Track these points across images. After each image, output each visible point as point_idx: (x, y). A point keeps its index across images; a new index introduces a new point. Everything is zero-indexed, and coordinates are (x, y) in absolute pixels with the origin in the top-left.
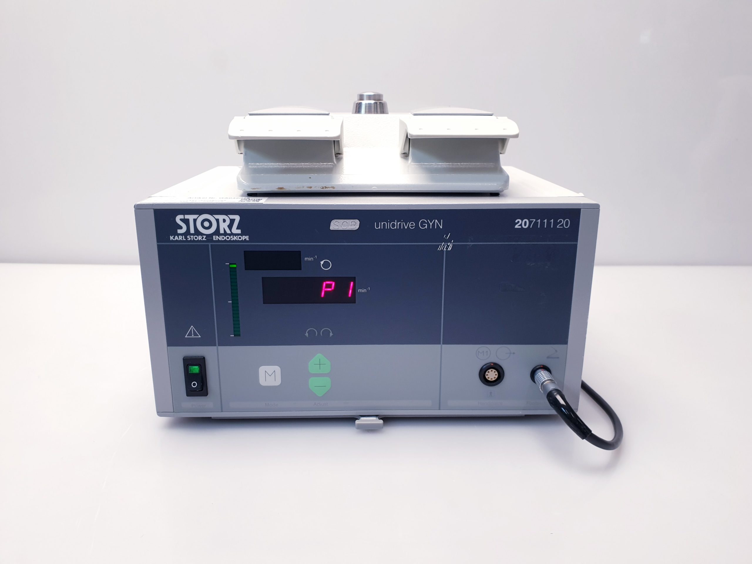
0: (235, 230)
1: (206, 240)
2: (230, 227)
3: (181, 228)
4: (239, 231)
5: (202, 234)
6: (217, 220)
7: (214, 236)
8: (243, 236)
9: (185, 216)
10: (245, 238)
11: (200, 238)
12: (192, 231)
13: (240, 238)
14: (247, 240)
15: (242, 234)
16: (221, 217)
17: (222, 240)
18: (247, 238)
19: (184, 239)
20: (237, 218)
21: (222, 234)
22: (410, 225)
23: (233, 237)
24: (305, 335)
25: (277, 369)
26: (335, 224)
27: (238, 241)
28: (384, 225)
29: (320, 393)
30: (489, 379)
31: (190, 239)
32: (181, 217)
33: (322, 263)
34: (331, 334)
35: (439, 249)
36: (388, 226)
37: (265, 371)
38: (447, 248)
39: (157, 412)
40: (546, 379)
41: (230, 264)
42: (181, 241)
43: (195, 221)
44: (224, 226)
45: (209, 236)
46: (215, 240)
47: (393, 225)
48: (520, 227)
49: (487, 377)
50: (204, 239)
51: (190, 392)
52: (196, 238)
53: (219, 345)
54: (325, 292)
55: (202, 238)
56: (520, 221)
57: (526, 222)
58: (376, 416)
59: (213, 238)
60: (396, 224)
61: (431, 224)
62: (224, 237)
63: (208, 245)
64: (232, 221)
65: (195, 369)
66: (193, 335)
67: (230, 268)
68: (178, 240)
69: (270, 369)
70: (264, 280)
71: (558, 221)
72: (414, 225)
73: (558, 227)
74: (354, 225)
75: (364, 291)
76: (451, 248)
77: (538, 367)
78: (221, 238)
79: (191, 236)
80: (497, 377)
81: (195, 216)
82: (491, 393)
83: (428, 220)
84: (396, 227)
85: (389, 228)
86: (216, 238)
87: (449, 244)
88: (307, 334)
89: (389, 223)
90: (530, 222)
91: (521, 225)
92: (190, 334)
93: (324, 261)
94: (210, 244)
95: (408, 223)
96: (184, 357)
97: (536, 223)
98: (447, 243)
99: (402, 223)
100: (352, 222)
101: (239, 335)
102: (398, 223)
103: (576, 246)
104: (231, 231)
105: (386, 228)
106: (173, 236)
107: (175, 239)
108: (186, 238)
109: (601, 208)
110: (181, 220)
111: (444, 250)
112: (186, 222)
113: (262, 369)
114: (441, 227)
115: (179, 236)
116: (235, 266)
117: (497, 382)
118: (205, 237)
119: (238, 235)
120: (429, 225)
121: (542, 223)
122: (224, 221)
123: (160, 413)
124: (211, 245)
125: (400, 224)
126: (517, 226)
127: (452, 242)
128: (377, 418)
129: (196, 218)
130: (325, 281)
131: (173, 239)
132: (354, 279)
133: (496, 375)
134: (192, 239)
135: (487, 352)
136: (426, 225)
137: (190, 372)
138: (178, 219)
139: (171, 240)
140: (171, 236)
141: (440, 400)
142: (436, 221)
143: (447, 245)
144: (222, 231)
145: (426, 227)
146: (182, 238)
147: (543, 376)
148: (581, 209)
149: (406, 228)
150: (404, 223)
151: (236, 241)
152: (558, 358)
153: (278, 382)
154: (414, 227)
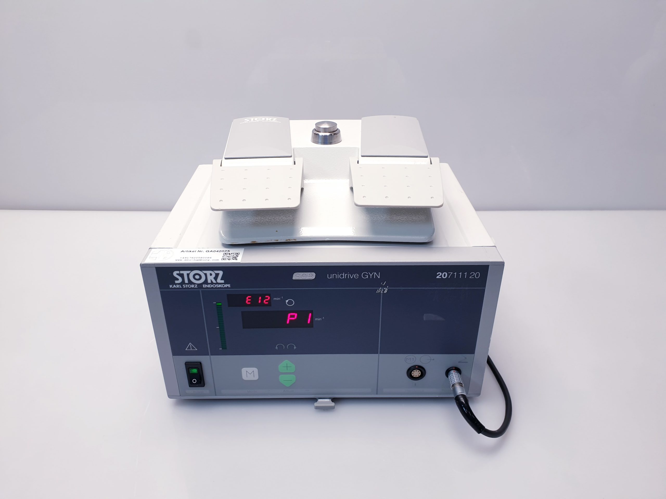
0: (219, 280)
1: (197, 287)
2: (216, 278)
3: (178, 279)
4: (223, 281)
5: (194, 284)
6: (206, 274)
7: (203, 285)
8: (226, 285)
9: (180, 271)
10: (227, 286)
11: (193, 286)
12: (186, 281)
13: (223, 286)
14: (229, 287)
15: (225, 283)
16: (208, 272)
17: (210, 287)
18: (229, 286)
19: (180, 287)
20: (221, 273)
21: (209, 284)
22: (355, 276)
23: (218, 285)
24: (276, 348)
25: (255, 370)
26: (296, 276)
27: (222, 288)
28: (335, 276)
29: (288, 384)
30: (415, 376)
31: (185, 287)
32: (178, 272)
33: (287, 301)
34: (295, 348)
35: (377, 292)
36: (338, 276)
37: (247, 371)
38: (383, 291)
39: (168, 396)
40: (456, 382)
41: (217, 303)
42: (178, 288)
43: (188, 275)
44: (211, 278)
45: (200, 285)
46: (205, 287)
47: (342, 276)
48: (440, 278)
49: (413, 375)
50: (196, 287)
51: (191, 385)
52: (190, 286)
53: (211, 355)
54: (290, 320)
55: (195, 286)
56: (441, 274)
57: (445, 274)
58: (329, 398)
59: (203, 286)
60: (344, 275)
61: (371, 275)
62: (211, 285)
63: (199, 291)
64: (217, 275)
65: (195, 371)
66: (191, 349)
67: (217, 305)
68: (176, 287)
69: (250, 370)
70: (243, 313)
71: (471, 274)
72: (358, 276)
73: (470, 278)
74: (312, 276)
75: (319, 319)
76: (386, 291)
77: (451, 369)
78: (209, 286)
79: (186, 285)
80: (420, 375)
81: (188, 272)
82: (415, 384)
83: (369, 273)
84: (344, 277)
85: (338, 278)
86: (204, 286)
87: (385, 289)
88: (277, 348)
89: (338, 275)
90: (448, 275)
91: (441, 276)
92: (189, 348)
93: (289, 300)
94: (200, 290)
95: (353, 274)
96: (186, 363)
97: (453, 275)
98: (383, 288)
99: (348, 275)
100: (309, 274)
101: (226, 348)
102: (346, 275)
103: (484, 290)
104: (216, 281)
105: (336, 278)
106: (172, 285)
107: (174, 287)
108: (182, 286)
109: (505, 264)
110: (177, 274)
111: (381, 292)
112: (182, 276)
113: (244, 370)
114: (379, 277)
115: (177, 285)
116: (220, 304)
117: (420, 378)
118: (196, 285)
119: (222, 284)
120: (369, 276)
121: (458, 275)
122: (211, 275)
123: (170, 396)
124: (202, 291)
125: (347, 276)
126: (438, 277)
127: (387, 287)
128: (331, 400)
129: (189, 273)
130: (290, 313)
131: (172, 287)
132: (312, 312)
133: (419, 373)
134: (187, 287)
135: (413, 358)
136: (367, 276)
137: (190, 373)
138: (175, 274)
139: (170, 287)
140: (170, 285)
141: (377, 389)
142: (375, 273)
143: (384, 289)
144: (209, 282)
145: (367, 277)
146: (179, 287)
147: (454, 377)
148: (489, 265)
149: (352, 278)
150: (350, 274)
151: (220, 288)
152: (467, 362)
153: (256, 378)
154: (358, 277)
